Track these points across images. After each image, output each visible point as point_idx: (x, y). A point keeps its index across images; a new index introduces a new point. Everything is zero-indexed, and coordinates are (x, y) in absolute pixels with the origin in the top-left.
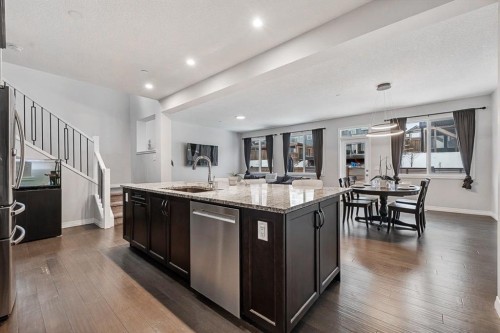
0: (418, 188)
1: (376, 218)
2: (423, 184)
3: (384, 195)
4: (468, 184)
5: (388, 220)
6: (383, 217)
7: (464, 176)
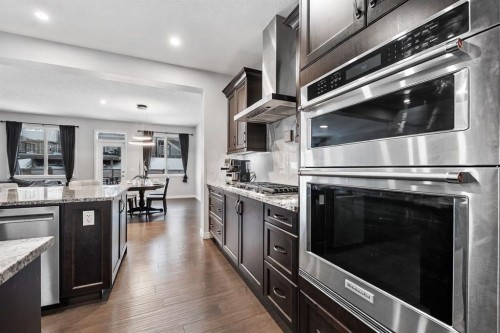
0: (164, 183)
1: (137, 209)
2: (168, 180)
3: (142, 190)
4: (185, 179)
5: (146, 209)
6: (141, 208)
7: (183, 175)
